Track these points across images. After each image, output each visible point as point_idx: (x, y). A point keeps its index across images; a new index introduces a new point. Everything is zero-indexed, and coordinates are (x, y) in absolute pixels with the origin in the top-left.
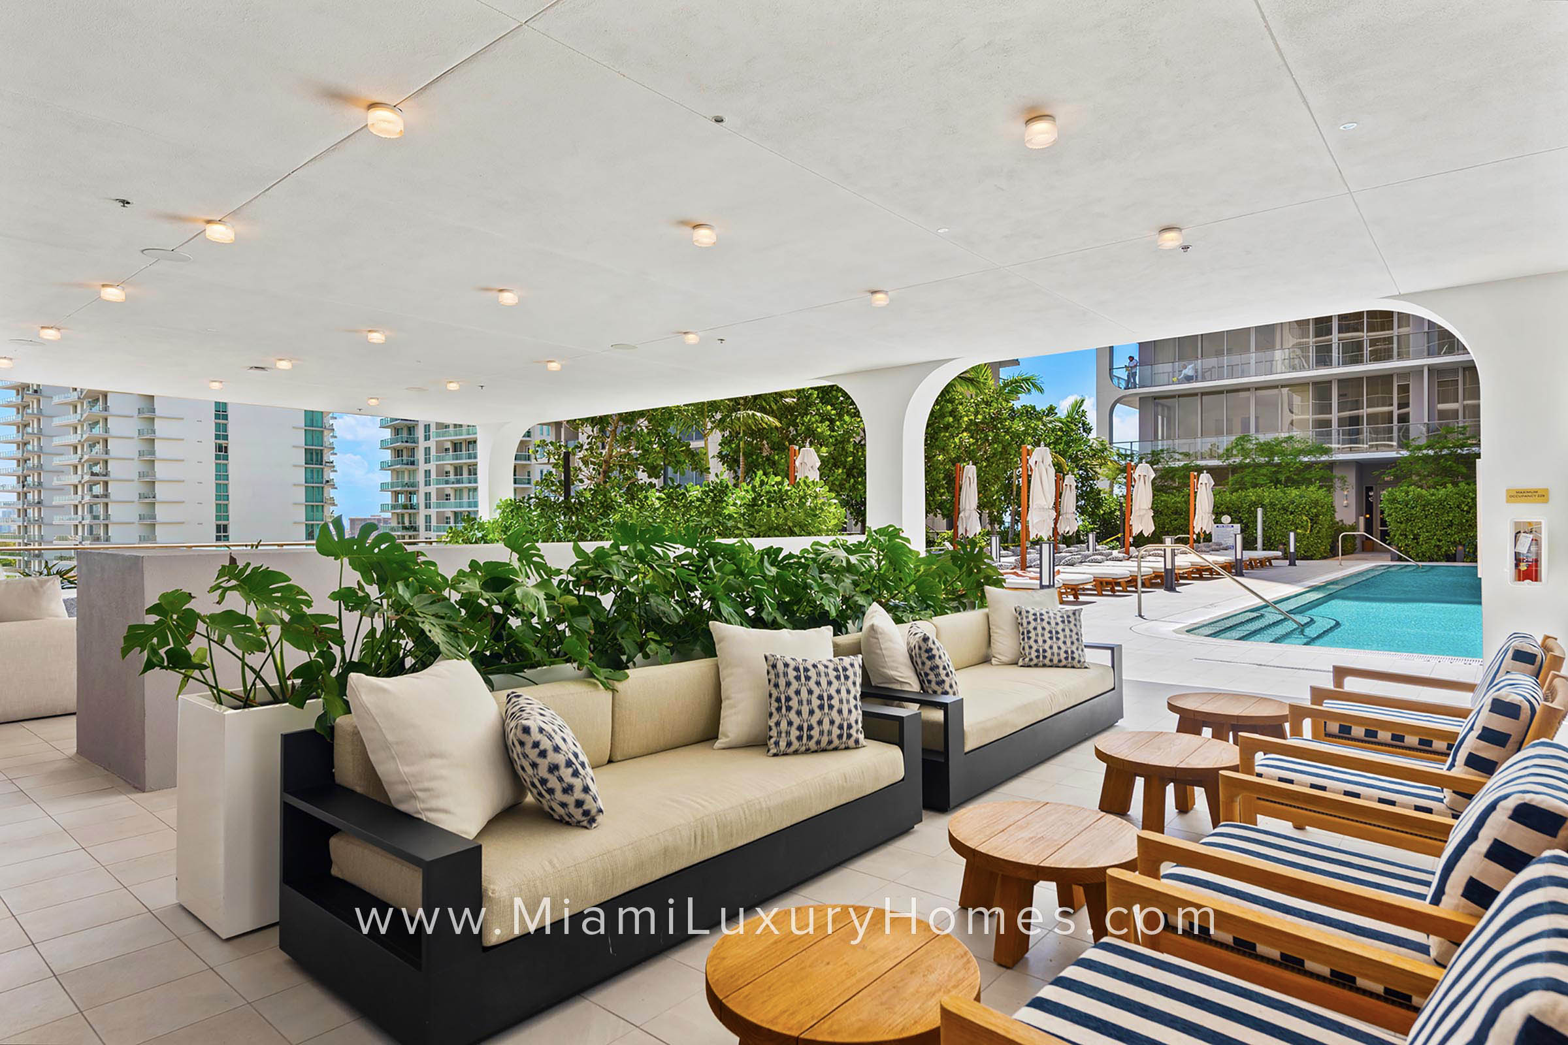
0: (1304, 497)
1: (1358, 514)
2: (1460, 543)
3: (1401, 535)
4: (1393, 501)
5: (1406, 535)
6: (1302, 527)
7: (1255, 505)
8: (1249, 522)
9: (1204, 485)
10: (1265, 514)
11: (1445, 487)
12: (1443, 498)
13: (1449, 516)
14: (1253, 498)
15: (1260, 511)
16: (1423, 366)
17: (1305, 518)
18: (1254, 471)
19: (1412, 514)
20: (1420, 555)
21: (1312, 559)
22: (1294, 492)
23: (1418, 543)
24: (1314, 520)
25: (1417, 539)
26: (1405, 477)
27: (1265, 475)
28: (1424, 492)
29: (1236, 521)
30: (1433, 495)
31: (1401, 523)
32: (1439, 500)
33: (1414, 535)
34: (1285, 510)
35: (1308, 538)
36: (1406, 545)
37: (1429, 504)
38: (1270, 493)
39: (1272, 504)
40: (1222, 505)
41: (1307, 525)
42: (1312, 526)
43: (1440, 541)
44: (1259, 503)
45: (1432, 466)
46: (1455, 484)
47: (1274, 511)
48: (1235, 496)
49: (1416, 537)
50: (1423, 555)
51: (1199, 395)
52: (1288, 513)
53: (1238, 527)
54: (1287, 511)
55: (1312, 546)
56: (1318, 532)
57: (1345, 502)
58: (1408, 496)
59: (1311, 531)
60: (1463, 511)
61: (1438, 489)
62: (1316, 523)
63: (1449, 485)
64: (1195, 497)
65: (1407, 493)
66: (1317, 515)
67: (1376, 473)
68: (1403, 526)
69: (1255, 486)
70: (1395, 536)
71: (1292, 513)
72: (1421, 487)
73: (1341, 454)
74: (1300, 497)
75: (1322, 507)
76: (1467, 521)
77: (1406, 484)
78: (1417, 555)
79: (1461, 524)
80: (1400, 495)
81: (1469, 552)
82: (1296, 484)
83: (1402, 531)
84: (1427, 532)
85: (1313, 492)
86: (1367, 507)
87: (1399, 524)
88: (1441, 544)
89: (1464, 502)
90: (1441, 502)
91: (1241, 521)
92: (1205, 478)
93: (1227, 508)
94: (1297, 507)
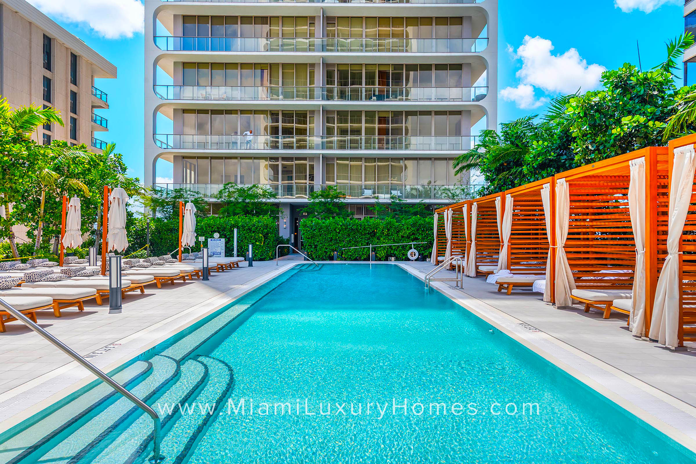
0: (261, 222)
1: (291, 232)
2: (336, 250)
3: (309, 245)
4: (305, 226)
5: (311, 245)
6: (259, 241)
7: (233, 226)
8: (230, 237)
9: (189, 211)
10: (238, 232)
11: (329, 219)
12: (328, 225)
13: (331, 235)
14: (233, 222)
15: (235, 231)
16: (320, 154)
17: (261, 235)
18: (234, 205)
19: (314, 234)
20: (318, 257)
21: (264, 261)
22: (255, 219)
23: (316, 250)
24: (266, 236)
25: (316, 248)
26: (311, 213)
27: (240, 208)
28: (320, 221)
29: (223, 236)
30: (324, 223)
31: (309, 238)
32: (327, 226)
33: (315, 246)
34: (250, 229)
35: (262, 248)
36: (311, 251)
37: (322, 228)
38: (242, 219)
39: (243, 226)
40: (215, 226)
41: (262, 239)
42: (264, 240)
43: (327, 249)
44: (235, 226)
45: (323, 208)
46: (333, 218)
47: (244, 230)
48: (222, 220)
49: (316, 246)
50: (319, 257)
51: (210, 158)
52: (252, 232)
53: (223, 240)
54: (251, 231)
55: (264, 252)
56: (268, 244)
57: (285, 226)
58: (312, 223)
59: (264, 243)
60: (337, 232)
61: (326, 220)
62: (267, 238)
63: (331, 218)
64: (183, 220)
65: (312, 221)
66: (267, 234)
67: (298, 210)
68: (310, 240)
69: (235, 214)
70: (306, 246)
71: (254, 232)
72: (318, 219)
73: (283, 199)
74: (259, 222)
75: (270, 228)
76: (339, 238)
77: (312, 216)
78: (316, 257)
79: (336, 240)
80: (309, 223)
81: (339, 255)
82: (258, 214)
83: (310, 243)
84: (321, 244)
85: (266, 219)
86: (295, 228)
87: (308, 240)
88: (327, 250)
89: (337, 228)
90: (327, 227)
91: (225, 237)
92: (189, 205)
93: (218, 228)
94: (257, 228)
